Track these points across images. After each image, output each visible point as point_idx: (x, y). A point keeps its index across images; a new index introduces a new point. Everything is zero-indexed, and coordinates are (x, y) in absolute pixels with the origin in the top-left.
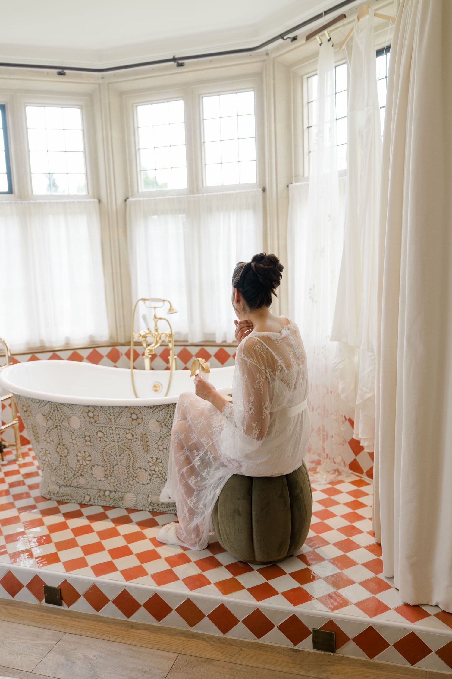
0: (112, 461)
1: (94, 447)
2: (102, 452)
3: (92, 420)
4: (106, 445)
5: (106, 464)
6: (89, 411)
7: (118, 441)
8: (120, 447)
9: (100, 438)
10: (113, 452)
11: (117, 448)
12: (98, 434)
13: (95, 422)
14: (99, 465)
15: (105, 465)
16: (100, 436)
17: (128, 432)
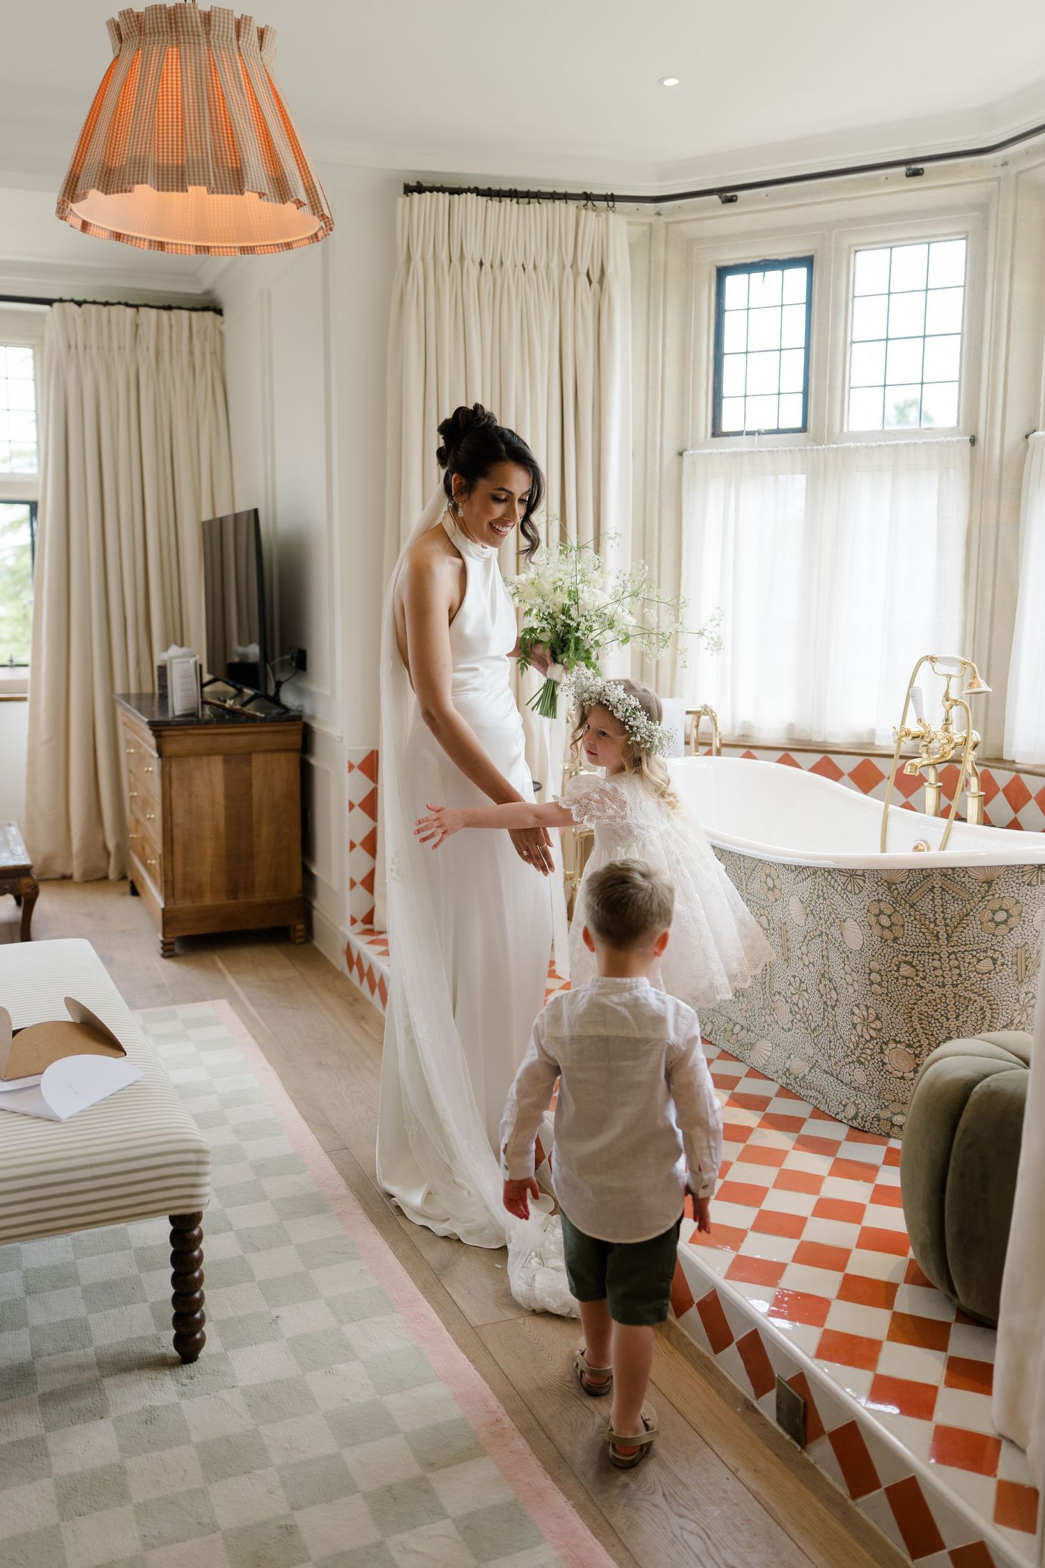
0: (934, 1033)
1: (889, 999)
2: (910, 1013)
3: (887, 934)
4: (922, 996)
5: (919, 1041)
6: (881, 912)
7: (955, 982)
8: (960, 996)
9: (907, 978)
10: (939, 1010)
11: (951, 1001)
12: (901, 969)
13: (895, 939)
14: (900, 1042)
15: (914, 1043)
16: (906, 974)
17: (982, 955)
